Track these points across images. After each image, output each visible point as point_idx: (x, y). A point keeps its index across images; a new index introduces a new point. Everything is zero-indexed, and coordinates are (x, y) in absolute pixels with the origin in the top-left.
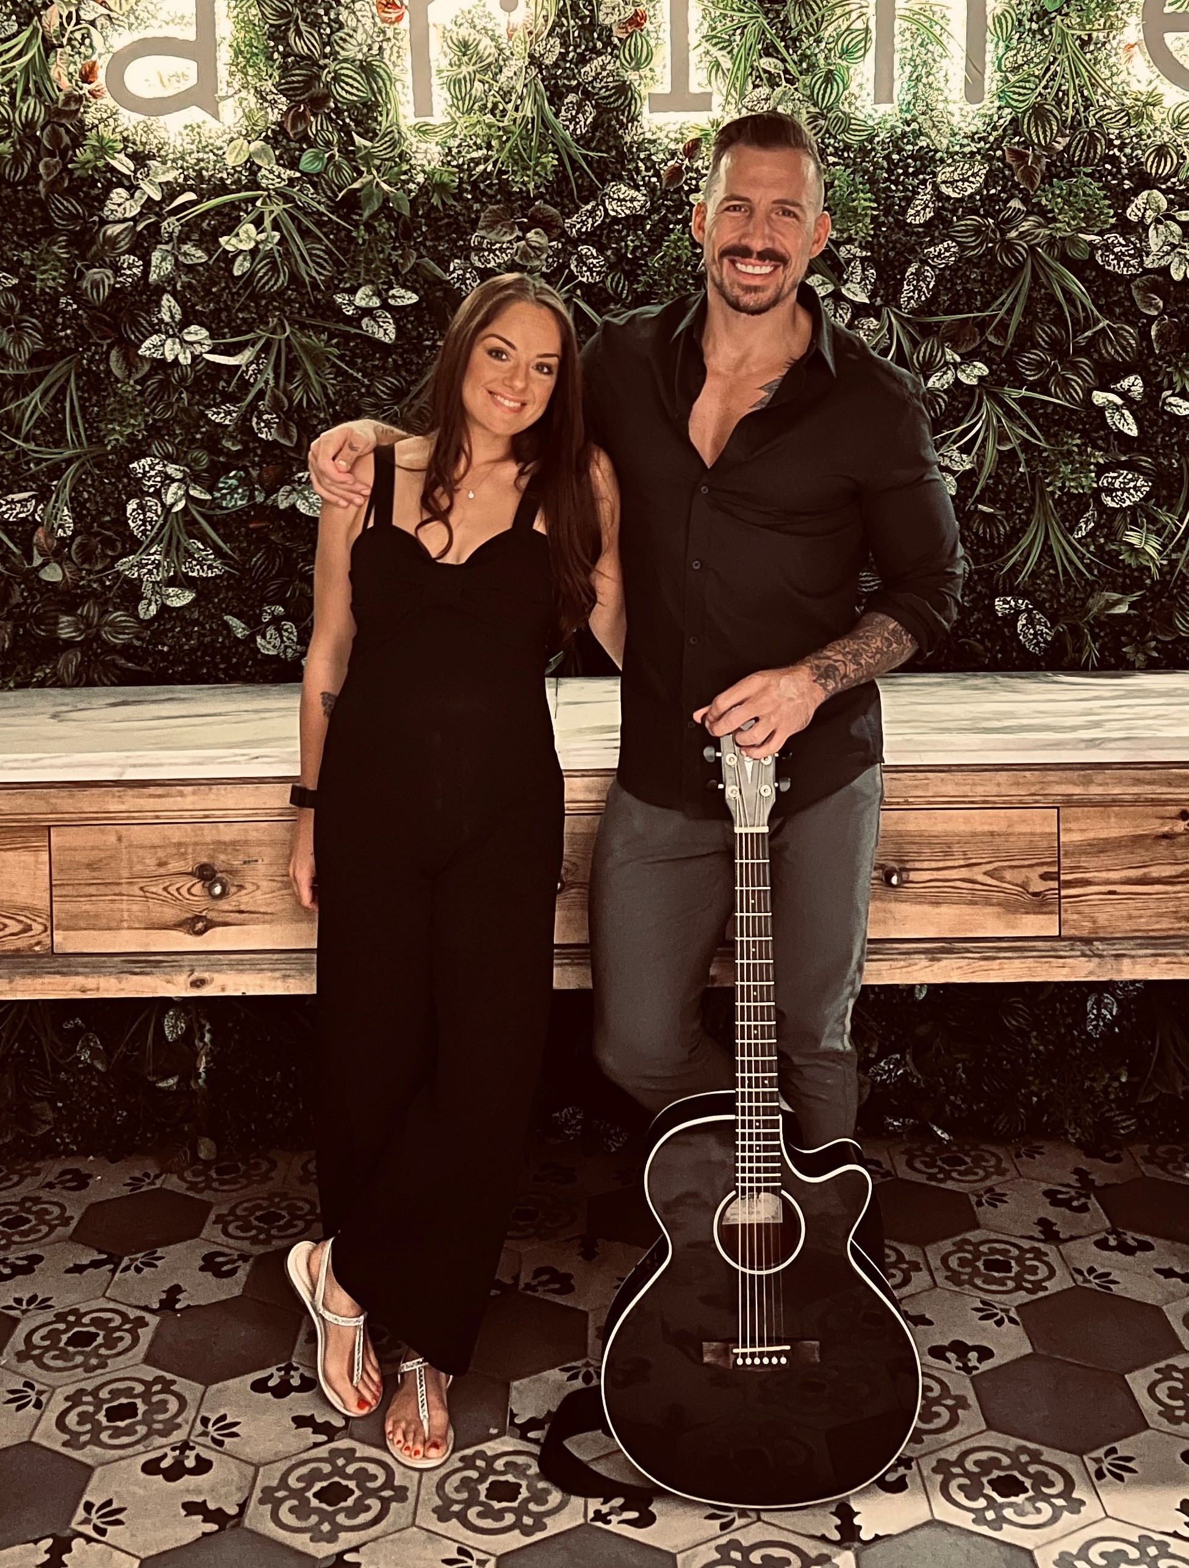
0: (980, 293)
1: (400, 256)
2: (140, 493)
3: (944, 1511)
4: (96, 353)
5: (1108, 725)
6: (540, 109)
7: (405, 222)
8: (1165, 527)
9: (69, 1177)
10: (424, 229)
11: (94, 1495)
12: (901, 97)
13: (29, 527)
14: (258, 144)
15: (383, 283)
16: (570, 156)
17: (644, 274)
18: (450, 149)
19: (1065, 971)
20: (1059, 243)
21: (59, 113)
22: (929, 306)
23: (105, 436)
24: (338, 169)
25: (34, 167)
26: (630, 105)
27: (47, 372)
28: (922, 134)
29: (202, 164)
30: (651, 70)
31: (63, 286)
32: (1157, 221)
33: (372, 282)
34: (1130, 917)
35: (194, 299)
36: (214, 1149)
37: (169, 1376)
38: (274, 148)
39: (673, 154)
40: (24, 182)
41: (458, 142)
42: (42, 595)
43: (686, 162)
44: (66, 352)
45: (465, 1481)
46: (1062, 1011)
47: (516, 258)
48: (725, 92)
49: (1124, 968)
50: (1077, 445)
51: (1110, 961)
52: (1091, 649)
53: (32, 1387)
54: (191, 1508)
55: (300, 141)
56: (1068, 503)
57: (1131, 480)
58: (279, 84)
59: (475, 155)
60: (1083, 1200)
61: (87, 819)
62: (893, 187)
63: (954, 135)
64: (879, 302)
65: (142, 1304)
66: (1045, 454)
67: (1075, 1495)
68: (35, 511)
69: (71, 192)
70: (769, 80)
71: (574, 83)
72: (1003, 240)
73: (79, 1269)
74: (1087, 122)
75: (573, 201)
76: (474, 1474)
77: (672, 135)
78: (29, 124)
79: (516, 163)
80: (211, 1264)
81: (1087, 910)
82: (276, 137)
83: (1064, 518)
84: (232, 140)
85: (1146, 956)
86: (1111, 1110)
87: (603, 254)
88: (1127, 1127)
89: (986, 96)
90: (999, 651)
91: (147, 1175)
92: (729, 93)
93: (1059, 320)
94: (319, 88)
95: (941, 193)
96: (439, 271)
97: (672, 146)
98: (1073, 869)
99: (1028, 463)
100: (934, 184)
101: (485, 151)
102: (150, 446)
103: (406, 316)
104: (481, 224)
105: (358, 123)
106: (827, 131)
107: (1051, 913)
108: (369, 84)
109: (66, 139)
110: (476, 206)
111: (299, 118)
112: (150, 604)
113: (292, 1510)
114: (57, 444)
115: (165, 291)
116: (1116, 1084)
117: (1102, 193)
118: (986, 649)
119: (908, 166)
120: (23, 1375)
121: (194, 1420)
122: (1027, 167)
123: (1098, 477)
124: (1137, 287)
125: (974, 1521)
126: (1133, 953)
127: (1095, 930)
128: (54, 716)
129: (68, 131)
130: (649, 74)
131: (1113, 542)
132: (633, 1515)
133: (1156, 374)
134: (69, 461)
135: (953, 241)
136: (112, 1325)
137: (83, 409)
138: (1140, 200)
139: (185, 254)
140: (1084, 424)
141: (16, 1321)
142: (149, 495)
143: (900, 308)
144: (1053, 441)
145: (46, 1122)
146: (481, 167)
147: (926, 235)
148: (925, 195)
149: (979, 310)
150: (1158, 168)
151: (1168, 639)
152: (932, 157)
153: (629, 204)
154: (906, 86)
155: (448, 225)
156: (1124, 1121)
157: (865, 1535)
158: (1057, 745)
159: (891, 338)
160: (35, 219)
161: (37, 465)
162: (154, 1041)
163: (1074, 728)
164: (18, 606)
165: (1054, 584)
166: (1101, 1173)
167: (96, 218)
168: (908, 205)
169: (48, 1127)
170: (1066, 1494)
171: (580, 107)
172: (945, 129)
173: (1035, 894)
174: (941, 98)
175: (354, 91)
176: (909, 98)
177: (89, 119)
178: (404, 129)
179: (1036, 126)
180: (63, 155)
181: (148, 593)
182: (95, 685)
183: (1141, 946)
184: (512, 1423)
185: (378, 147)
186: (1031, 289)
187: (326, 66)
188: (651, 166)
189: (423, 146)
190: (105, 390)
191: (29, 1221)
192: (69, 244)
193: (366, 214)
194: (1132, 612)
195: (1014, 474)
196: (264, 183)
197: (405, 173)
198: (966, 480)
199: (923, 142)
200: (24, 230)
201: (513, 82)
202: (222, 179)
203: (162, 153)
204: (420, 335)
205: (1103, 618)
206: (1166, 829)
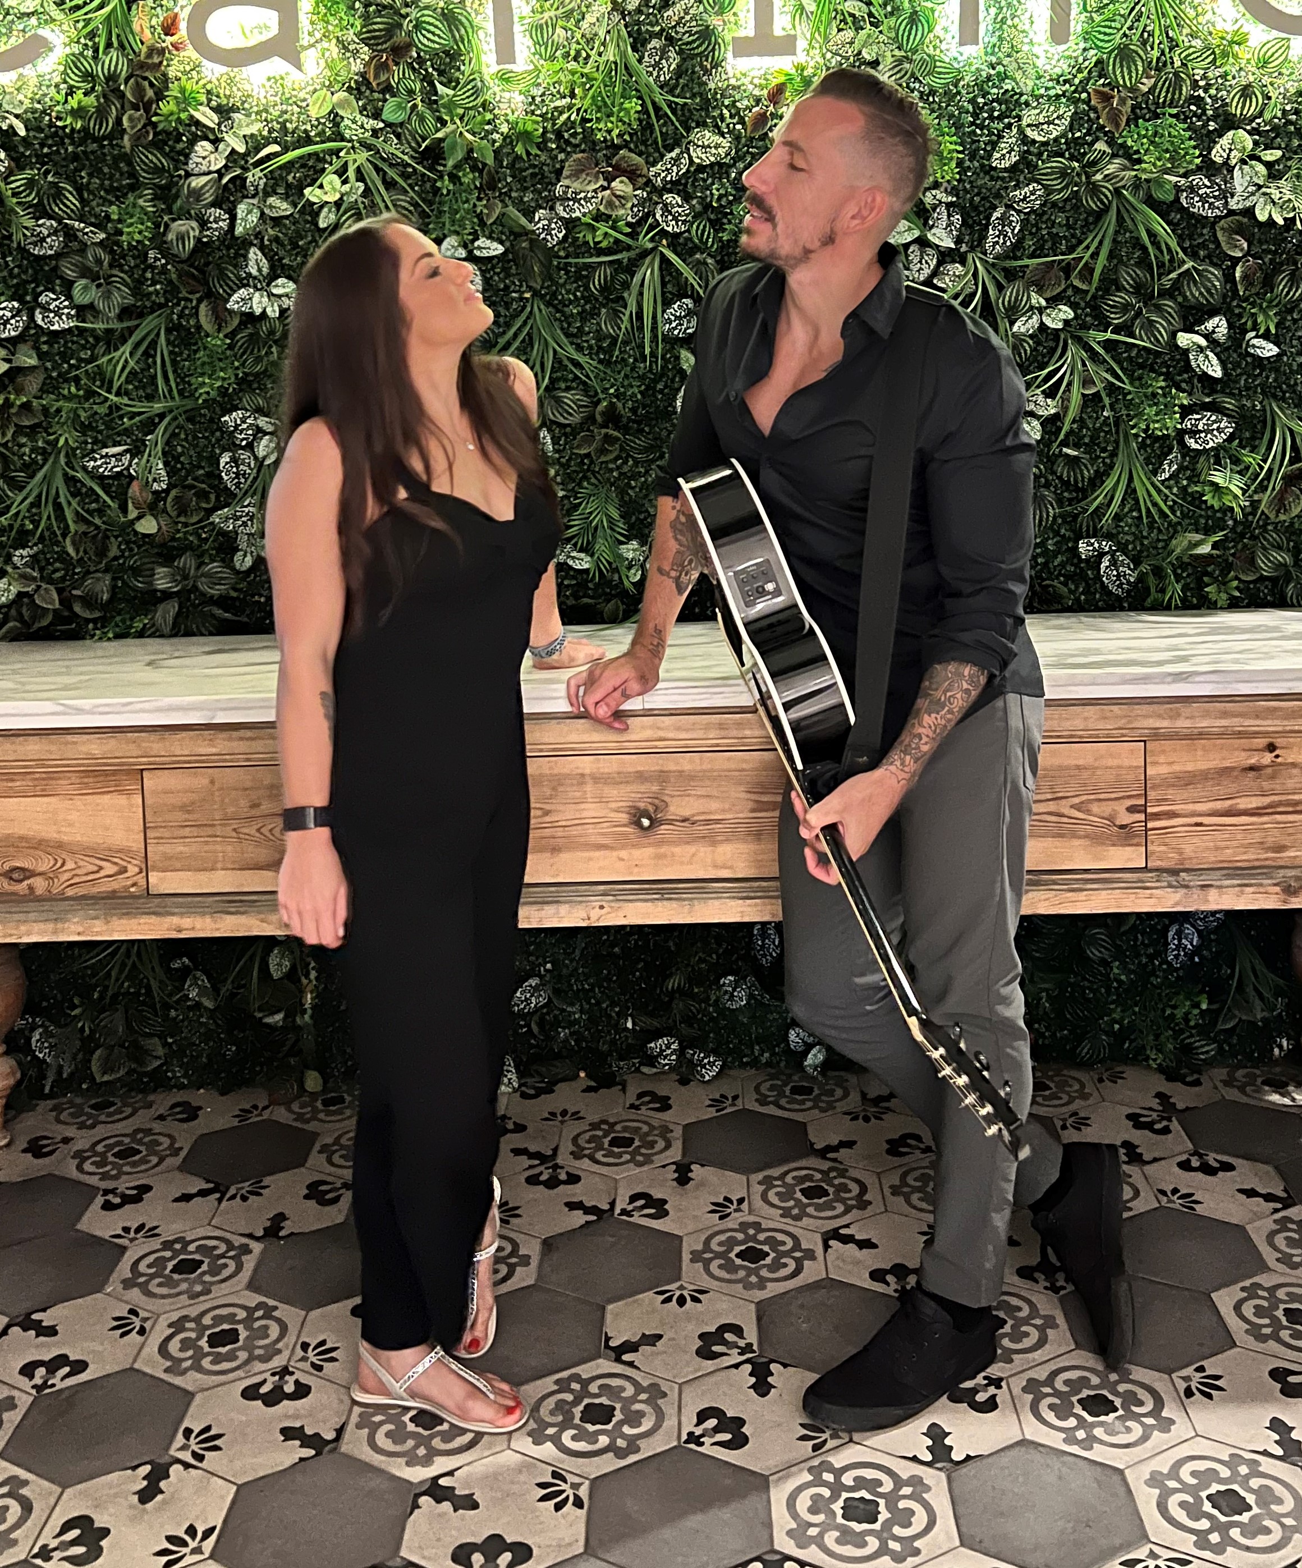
0: (1065, 237)
1: (485, 206)
2: (233, 447)
3: (1034, 1431)
4: (185, 307)
5: (1195, 660)
6: (623, 55)
7: (489, 171)
8: (1247, 468)
9: (178, 1109)
10: (509, 180)
11: (194, 1422)
12: (986, 40)
13: (125, 481)
14: (343, 95)
15: (470, 234)
16: (654, 103)
17: (730, 222)
18: (533, 98)
19: (1152, 901)
20: (1145, 186)
21: (142, 66)
22: (1013, 251)
23: (196, 389)
24: (422, 119)
25: (119, 121)
26: (713, 50)
27: (137, 326)
28: (1007, 77)
29: (285, 116)
30: (735, 14)
31: (149, 240)
32: (1243, 162)
33: (457, 233)
34: (1217, 848)
35: (281, 253)
36: (320, 1081)
37: (271, 1302)
38: (358, 100)
39: (758, 101)
40: (110, 137)
41: (542, 90)
42: (139, 547)
43: (771, 108)
44: (156, 307)
45: (560, 1405)
46: (1143, 943)
47: (602, 208)
48: (808, 36)
49: (1210, 898)
50: (1161, 388)
51: (1197, 892)
52: (1175, 589)
53: (137, 1314)
54: (289, 1434)
55: (383, 92)
56: (1152, 446)
57: (1215, 422)
58: (361, 33)
59: (558, 103)
60: (1165, 1123)
61: (178, 762)
62: (978, 131)
63: (1039, 78)
64: (964, 248)
65: (247, 1232)
66: (1129, 397)
67: (1164, 1414)
68: (130, 465)
69: (157, 145)
70: (854, 23)
71: (657, 29)
72: (1088, 183)
73: (186, 1198)
74: (1172, 63)
75: (657, 150)
76: (569, 1397)
77: (756, 81)
78: (112, 78)
79: (599, 111)
80: (316, 1192)
81: (1174, 842)
82: (359, 88)
83: (1148, 461)
84: (315, 91)
85: (1234, 886)
86: (1192, 1036)
87: (687, 202)
88: (1207, 1052)
89: (1071, 38)
90: (1082, 593)
91: (255, 1107)
92: (813, 37)
93: (1144, 262)
94: (401, 37)
95: (1026, 136)
96: (523, 221)
97: (757, 92)
98: (1160, 801)
99: (1112, 407)
100: (1019, 126)
101: (568, 100)
102: (241, 400)
103: (493, 268)
104: (565, 173)
105: (441, 73)
106: (913, 75)
107: (1138, 845)
108: (451, 31)
109: (150, 93)
110: (561, 156)
111: (383, 67)
112: (245, 556)
113: (388, 1435)
114: (150, 398)
115: (252, 244)
116: (1196, 1011)
117: (1187, 134)
118: (1070, 591)
119: (993, 110)
120: (127, 1302)
121: (294, 1346)
122: (1112, 108)
123: (1183, 418)
124: (1222, 229)
125: (1064, 1440)
126: (1218, 883)
127: (1182, 862)
128: (149, 664)
129: (151, 85)
130: (732, 19)
131: (1196, 483)
132: (727, 1437)
133: (1240, 316)
134: (162, 416)
135: (1039, 183)
136: (216, 1252)
137: (174, 363)
138: (1225, 141)
139: (271, 207)
140: (1168, 367)
141: (124, 1249)
142: (243, 448)
143: (985, 254)
144: (1137, 383)
145: (157, 1058)
146: (565, 116)
147: (1011, 179)
148: (1010, 138)
149: (1063, 254)
150: (1243, 108)
151: (1249, 578)
152: (1017, 101)
153: (713, 151)
154: (990, 28)
155: (533, 175)
156: (1202, 1046)
157: (957, 1456)
158: (1145, 679)
159: (976, 284)
160: (122, 174)
161: (131, 419)
162: (259, 978)
163: (1160, 663)
164: (116, 558)
165: (1137, 526)
166: (1182, 1097)
167: (182, 173)
168: (994, 149)
169: (158, 1063)
170: (1156, 1412)
171: (663, 53)
172: (1031, 71)
173: (1122, 827)
174: (1026, 40)
175: (436, 39)
176: (994, 40)
177: (172, 73)
178: (486, 77)
179: (1122, 66)
180: (147, 110)
181: (243, 545)
182: (193, 635)
183: (1229, 877)
184: (607, 1346)
185: (462, 96)
186: (1117, 233)
187: (408, 15)
188: (736, 113)
189: (506, 95)
190: (196, 344)
191: (139, 1152)
192: (155, 198)
193: (450, 163)
194: (1214, 552)
195: (1098, 418)
196: (347, 134)
197: (489, 123)
198: (1051, 424)
199: (1008, 85)
200: (111, 186)
201: (596, 28)
202: (306, 131)
203: (246, 106)
204: (507, 288)
205: (1186, 559)
206: (1253, 761)
